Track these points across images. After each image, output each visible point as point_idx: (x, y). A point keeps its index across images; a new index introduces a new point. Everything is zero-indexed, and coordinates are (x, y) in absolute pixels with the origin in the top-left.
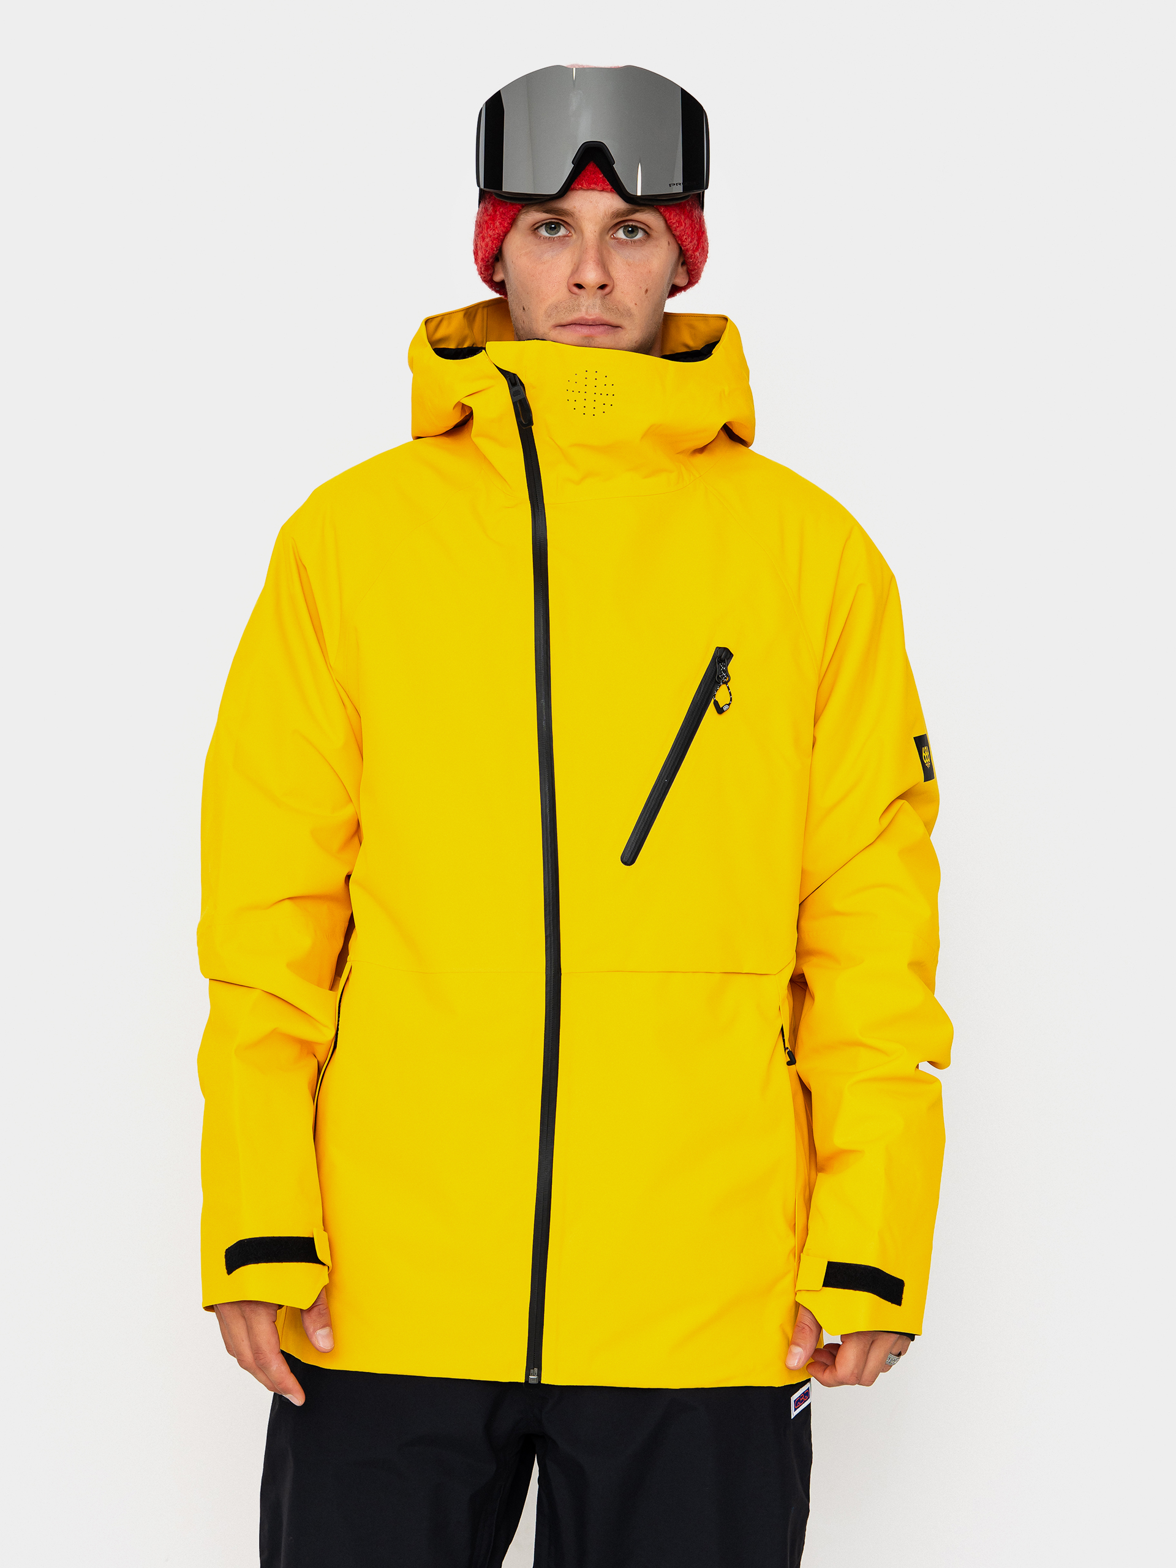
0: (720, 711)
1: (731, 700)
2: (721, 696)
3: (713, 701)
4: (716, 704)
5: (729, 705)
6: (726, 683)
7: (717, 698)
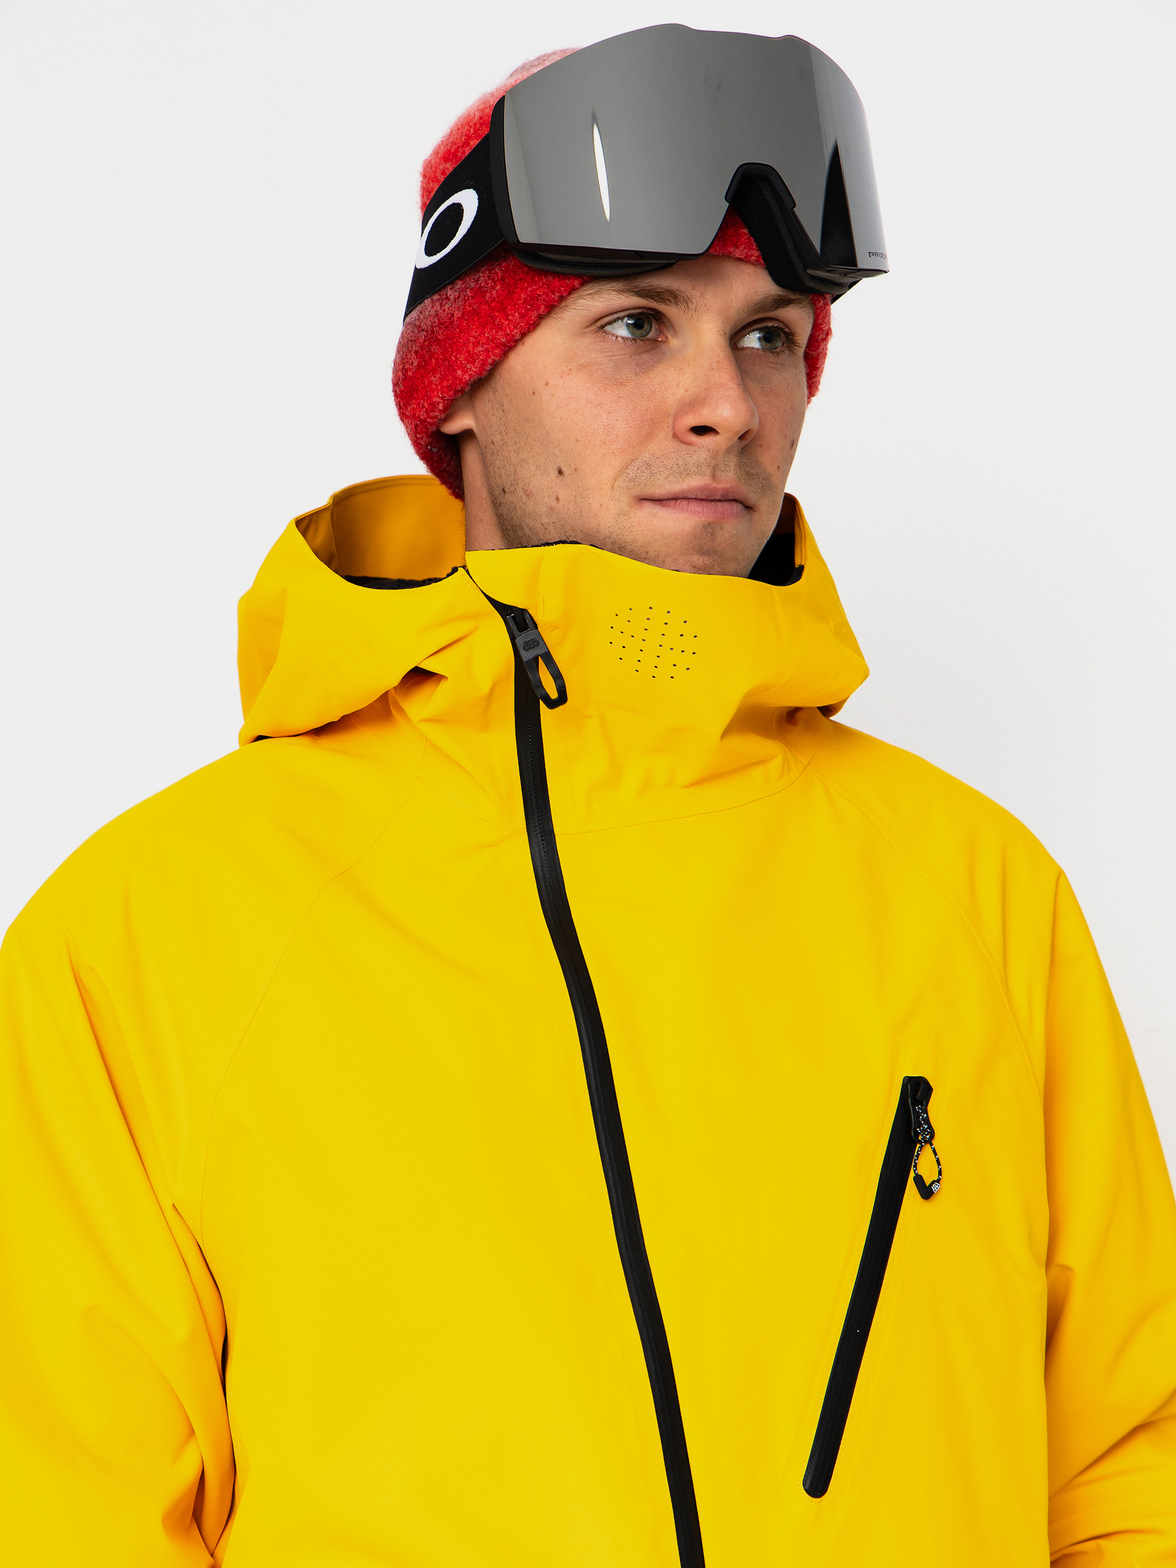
0: (926, 1192)
1: (940, 1173)
2: (925, 1165)
3: (912, 1175)
4: (919, 1180)
5: (938, 1181)
6: (930, 1142)
7: (920, 1172)
